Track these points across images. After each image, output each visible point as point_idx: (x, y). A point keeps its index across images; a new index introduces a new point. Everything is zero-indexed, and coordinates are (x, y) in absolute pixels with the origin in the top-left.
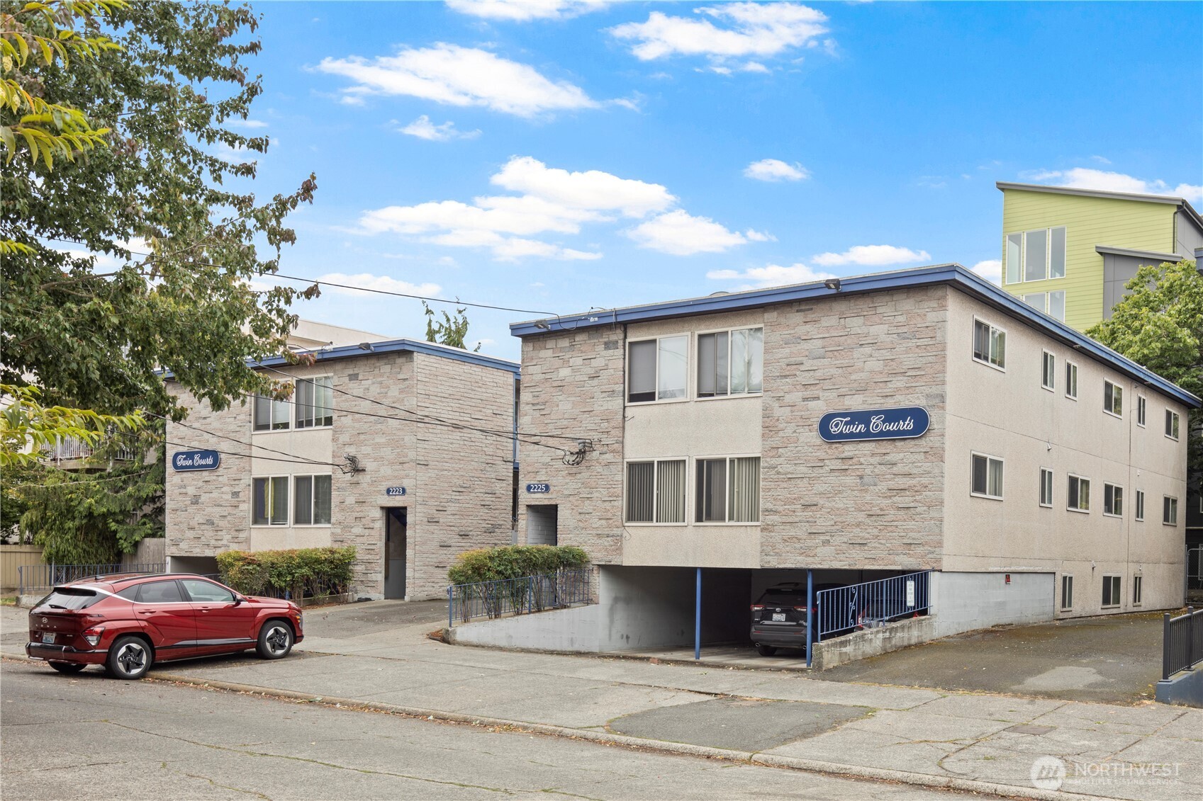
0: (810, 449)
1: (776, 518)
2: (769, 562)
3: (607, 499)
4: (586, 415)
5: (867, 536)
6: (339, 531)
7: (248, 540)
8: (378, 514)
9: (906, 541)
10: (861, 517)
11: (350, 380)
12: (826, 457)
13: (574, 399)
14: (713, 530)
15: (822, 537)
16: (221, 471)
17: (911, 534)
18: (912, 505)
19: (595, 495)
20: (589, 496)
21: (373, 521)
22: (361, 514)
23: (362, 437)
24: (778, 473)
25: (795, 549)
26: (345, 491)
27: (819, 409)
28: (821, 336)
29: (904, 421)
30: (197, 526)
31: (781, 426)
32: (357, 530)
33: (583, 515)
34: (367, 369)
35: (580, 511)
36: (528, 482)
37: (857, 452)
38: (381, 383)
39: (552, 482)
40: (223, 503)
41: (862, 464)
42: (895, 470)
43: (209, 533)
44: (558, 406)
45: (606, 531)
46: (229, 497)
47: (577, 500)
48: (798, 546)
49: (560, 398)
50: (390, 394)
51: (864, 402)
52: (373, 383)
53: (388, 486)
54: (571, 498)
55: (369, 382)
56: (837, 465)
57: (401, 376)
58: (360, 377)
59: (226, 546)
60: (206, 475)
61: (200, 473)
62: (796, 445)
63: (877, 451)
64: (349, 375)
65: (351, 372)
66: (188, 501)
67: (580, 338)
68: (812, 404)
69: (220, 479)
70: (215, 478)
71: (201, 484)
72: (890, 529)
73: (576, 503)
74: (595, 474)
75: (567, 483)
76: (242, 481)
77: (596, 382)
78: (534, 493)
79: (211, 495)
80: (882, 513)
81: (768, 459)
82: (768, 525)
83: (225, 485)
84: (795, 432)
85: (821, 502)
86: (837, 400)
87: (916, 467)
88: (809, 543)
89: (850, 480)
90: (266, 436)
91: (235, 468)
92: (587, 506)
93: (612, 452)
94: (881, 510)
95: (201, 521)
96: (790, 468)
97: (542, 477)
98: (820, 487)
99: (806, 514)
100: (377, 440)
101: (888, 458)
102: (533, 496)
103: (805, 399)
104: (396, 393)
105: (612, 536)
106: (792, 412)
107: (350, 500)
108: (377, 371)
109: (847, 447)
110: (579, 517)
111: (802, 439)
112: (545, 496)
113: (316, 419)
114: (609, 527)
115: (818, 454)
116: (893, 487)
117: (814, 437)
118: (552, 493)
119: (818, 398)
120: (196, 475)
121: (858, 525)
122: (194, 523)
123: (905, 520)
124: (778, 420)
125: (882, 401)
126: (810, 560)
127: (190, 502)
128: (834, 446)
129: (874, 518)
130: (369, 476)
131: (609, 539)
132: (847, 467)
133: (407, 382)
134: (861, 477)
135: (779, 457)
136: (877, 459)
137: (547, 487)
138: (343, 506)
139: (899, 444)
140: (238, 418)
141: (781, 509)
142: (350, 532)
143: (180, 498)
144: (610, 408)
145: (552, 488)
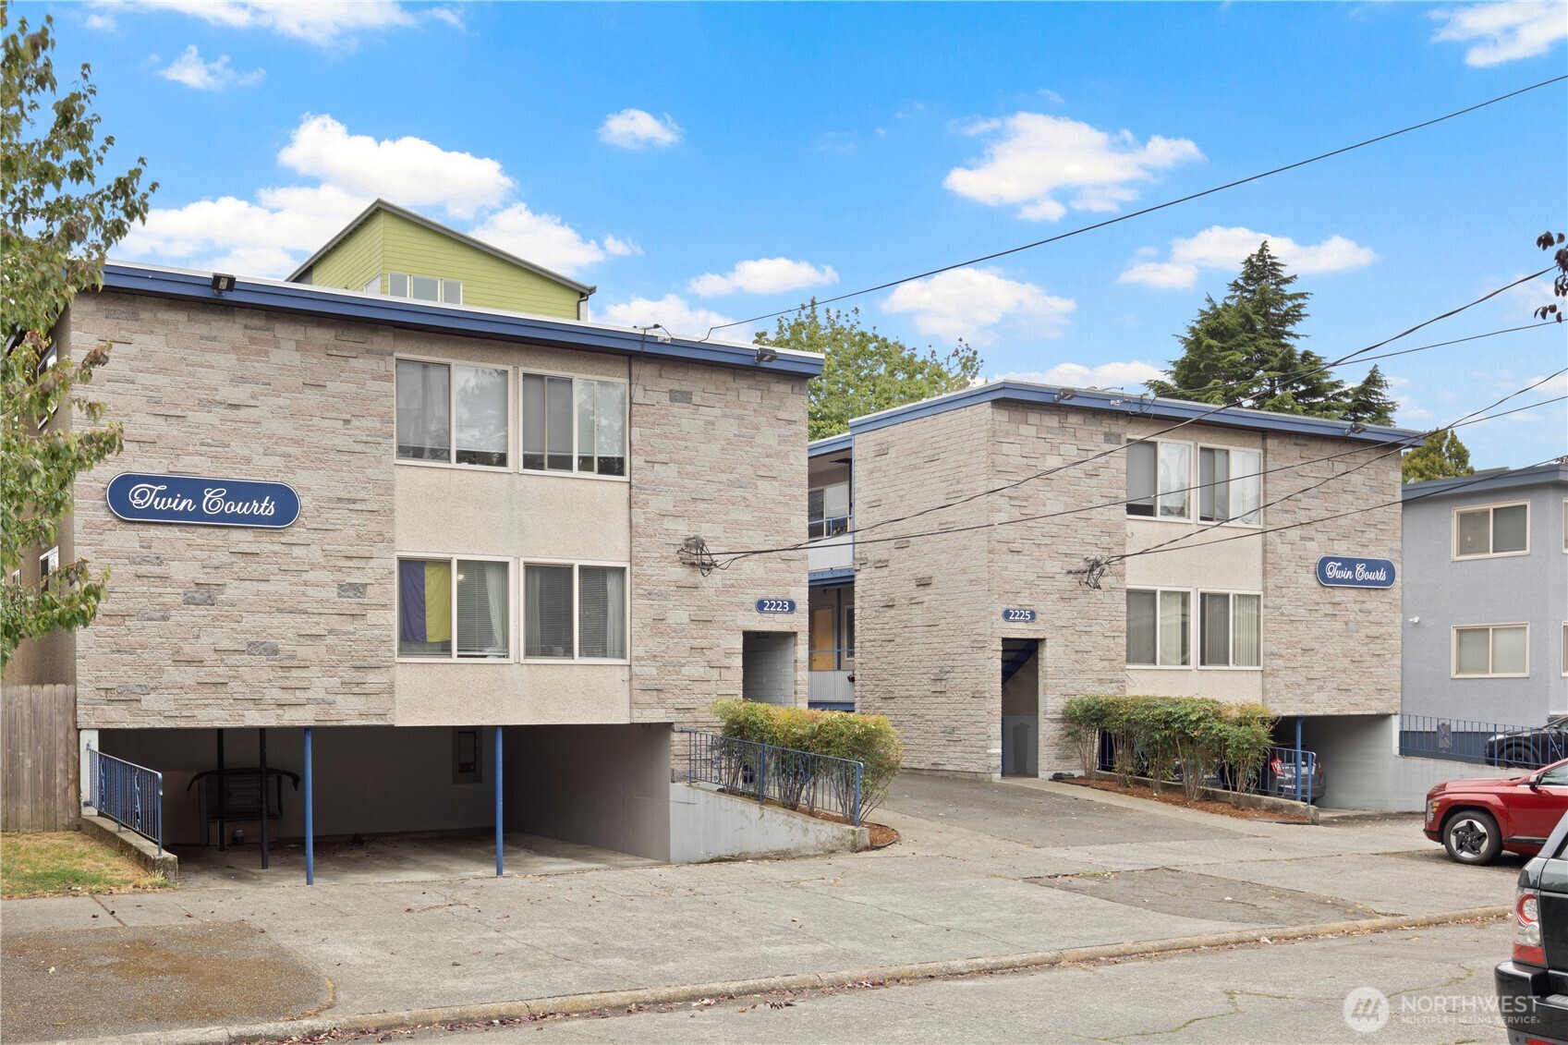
0: (1308, 592)
1: (1280, 662)
2: (1275, 710)
3: (1109, 634)
4: (1082, 523)
5: (1351, 682)
6: (653, 671)
7: (390, 690)
8: (738, 644)
9: (1379, 687)
10: (1347, 663)
11: (673, 399)
12: (1321, 601)
13: (1066, 499)
14: (1217, 675)
15: (1318, 683)
16: (297, 532)
17: (1381, 680)
18: (1382, 652)
19: (1095, 628)
20: (1088, 629)
21: (728, 654)
22: (704, 643)
23: (701, 506)
24: (1282, 614)
25: (1296, 695)
26: (666, 599)
27: (1315, 551)
28: (1315, 475)
29: (1379, 572)
30: (211, 657)
31: (1285, 564)
32: (696, 670)
33: (1080, 655)
34: (711, 388)
35: (1077, 648)
36: (1005, 607)
37: (1344, 598)
38: (741, 418)
39: (1040, 607)
40: (311, 607)
41: (1348, 610)
42: (1371, 618)
43: (257, 672)
44: (1045, 505)
45: (1110, 676)
46: (332, 593)
47: (1072, 634)
48: (1298, 692)
49: (1049, 495)
50: (759, 440)
51: (1349, 549)
52: (725, 416)
53: (760, 597)
54: (1064, 631)
55: (717, 412)
56: (1329, 609)
57: (782, 415)
58: (696, 399)
59: (317, 702)
60: (242, 539)
61: (226, 531)
62: (1297, 585)
63: (1358, 599)
64: (671, 391)
65: (676, 387)
66: (172, 596)
67: (1074, 420)
68: (1308, 544)
69: (297, 551)
70: (277, 548)
71: (222, 557)
72: (1367, 675)
73: (1071, 638)
74: (1094, 600)
75: (1058, 611)
76: (373, 563)
77: (1094, 481)
78: (1014, 621)
79: (263, 586)
80: (1362, 659)
81: (1273, 599)
82: (1274, 670)
83: (313, 566)
84: (1295, 572)
85: (1317, 646)
86: (1327, 543)
87: (1385, 616)
88: (1308, 689)
89: (1339, 626)
90: (437, 473)
91: (352, 532)
92: (1085, 643)
93: (1115, 575)
94: (1361, 656)
95: (225, 644)
96: (1292, 611)
97: (1024, 600)
98: (1316, 632)
99: (1305, 658)
100: (734, 515)
101: (1366, 606)
102: (1012, 625)
103: (1302, 539)
104: (773, 442)
105: (1116, 682)
106: (1292, 550)
107: (679, 616)
108: (731, 396)
109: (1337, 592)
110: (1075, 657)
111: (1301, 580)
112: (1031, 626)
113: (580, 458)
114: (1113, 669)
115: (1314, 597)
116: (1370, 635)
117: (1309, 579)
118: (1038, 623)
119: (1312, 539)
120: (200, 536)
121: (1345, 672)
122: (203, 646)
123: (1377, 667)
124: (1281, 557)
125: (1360, 550)
126: (1308, 706)
127: (180, 599)
128: (1327, 590)
129: (1356, 664)
130: (719, 577)
131: (1114, 685)
132: (1337, 613)
133: (793, 427)
134: (1347, 624)
135: (1283, 597)
136: (1357, 607)
137: (1033, 614)
138: (661, 626)
139: (1373, 593)
140: (355, 422)
141: (1284, 653)
142: (678, 673)
143: (140, 587)
144: (1112, 518)
145: (1038, 617)
